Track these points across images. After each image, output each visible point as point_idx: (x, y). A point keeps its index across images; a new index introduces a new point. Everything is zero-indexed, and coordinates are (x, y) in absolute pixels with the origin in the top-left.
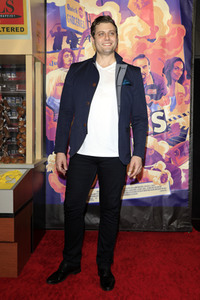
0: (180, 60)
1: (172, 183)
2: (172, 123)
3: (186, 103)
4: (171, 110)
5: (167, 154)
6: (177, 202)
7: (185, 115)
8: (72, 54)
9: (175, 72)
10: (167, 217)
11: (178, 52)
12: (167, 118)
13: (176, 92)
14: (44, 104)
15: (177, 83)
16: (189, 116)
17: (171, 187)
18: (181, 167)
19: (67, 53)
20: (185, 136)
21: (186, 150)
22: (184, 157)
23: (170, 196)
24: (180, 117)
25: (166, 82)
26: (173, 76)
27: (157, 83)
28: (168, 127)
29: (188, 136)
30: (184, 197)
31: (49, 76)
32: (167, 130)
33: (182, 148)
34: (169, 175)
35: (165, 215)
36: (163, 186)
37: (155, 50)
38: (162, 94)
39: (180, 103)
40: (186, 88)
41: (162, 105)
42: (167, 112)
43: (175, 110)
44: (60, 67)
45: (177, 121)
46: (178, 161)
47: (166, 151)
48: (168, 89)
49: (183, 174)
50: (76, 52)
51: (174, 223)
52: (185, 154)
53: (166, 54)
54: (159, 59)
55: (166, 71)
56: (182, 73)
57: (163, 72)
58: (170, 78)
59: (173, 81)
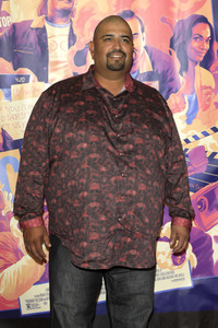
1: (195, 264)
2: (191, 147)
4: (189, 122)
6: (204, 302)
7: (215, 130)
11: (199, 5)
13: (197, 85)
15: (198, 68)
18: (212, 233)
23: (191, 291)
26: (190, 52)
27: (160, 69)
33: (211, 196)
36: (178, 270)
38: (170, 91)
39: (206, 108)
40: (216, 77)
43: (196, 122)
45: (201, 142)
46: (205, 221)
48: (181, 79)
49: (216, 246)
53: (175, 10)
54: (163, 20)
55: (176, 45)
56: (207, 46)
57: (172, 46)
58: (186, 58)
59: (190, 64)
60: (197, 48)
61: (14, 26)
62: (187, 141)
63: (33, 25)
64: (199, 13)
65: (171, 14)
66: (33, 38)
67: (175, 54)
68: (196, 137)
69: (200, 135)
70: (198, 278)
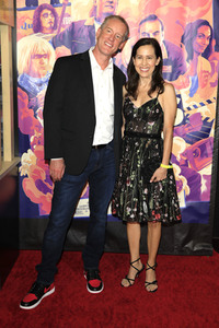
0: (206, 23)
1: (188, 192)
2: (191, 113)
3: (213, 85)
4: (191, 95)
5: (182, 155)
6: (193, 218)
7: (209, 102)
8: (54, 13)
9: (199, 41)
10: (181, 237)
11: (204, 12)
12: (185, 106)
13: (199, 70)
14: (15, 84)
15: (200, 58)
16: (215, 104)
17: (187, 198)
18: (202, 172)
19: (45, 11)
20: (209, 130)
21: (209, 149)
22: (205, 159)
23: (185, 210)
24: (202, 104)
25: (186, 55)
26: (195, 46)
27: (173, 57)
28: (185, 118)
29: (213, 131)
30: (204, 211)
31: (20, 44)
32: (184, 122)
33: (203, 147)
34: (185, 182)
35: (178, 234)
37: (170, 9)
38: (179, 73)
39: (204, 86)
40: (213, 65)
41: (180, 88)
42: (185, 98)
43: (197, 96)
44: (36, 31)
45: (198, 110)
46: (198, 164)
47: (182, 150)
48: (188, 65)
49: (203, 182)
50: (59, 10)
51: (189, 245)
52: (207, 155)
53: (187, 16)
54: (178, 22)
55: (186, 40)
56: (208, 42)
57: (182, 41)
58: (192, 50)
59: (195, 55)
60: (201, 43)
61: (73, 23)
62: (189, 109)
63: (86, 24)
64: (204, 18)
65: (183, 18)
66: (85, 33)
67: (184, 47)
68: (195, 106)
69: (198, 105)
70: (190, 202)
